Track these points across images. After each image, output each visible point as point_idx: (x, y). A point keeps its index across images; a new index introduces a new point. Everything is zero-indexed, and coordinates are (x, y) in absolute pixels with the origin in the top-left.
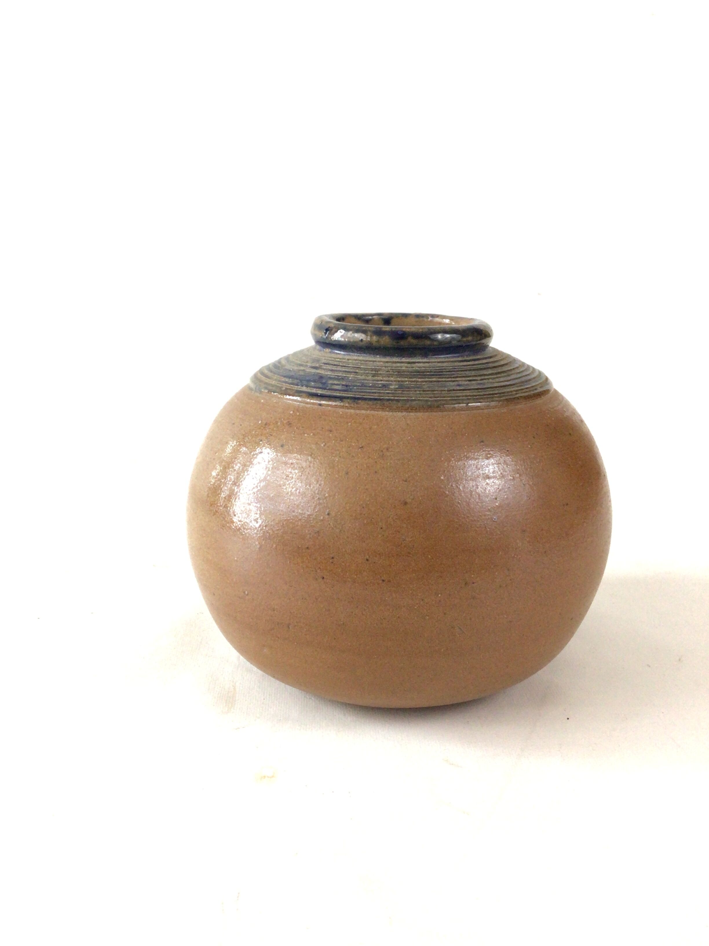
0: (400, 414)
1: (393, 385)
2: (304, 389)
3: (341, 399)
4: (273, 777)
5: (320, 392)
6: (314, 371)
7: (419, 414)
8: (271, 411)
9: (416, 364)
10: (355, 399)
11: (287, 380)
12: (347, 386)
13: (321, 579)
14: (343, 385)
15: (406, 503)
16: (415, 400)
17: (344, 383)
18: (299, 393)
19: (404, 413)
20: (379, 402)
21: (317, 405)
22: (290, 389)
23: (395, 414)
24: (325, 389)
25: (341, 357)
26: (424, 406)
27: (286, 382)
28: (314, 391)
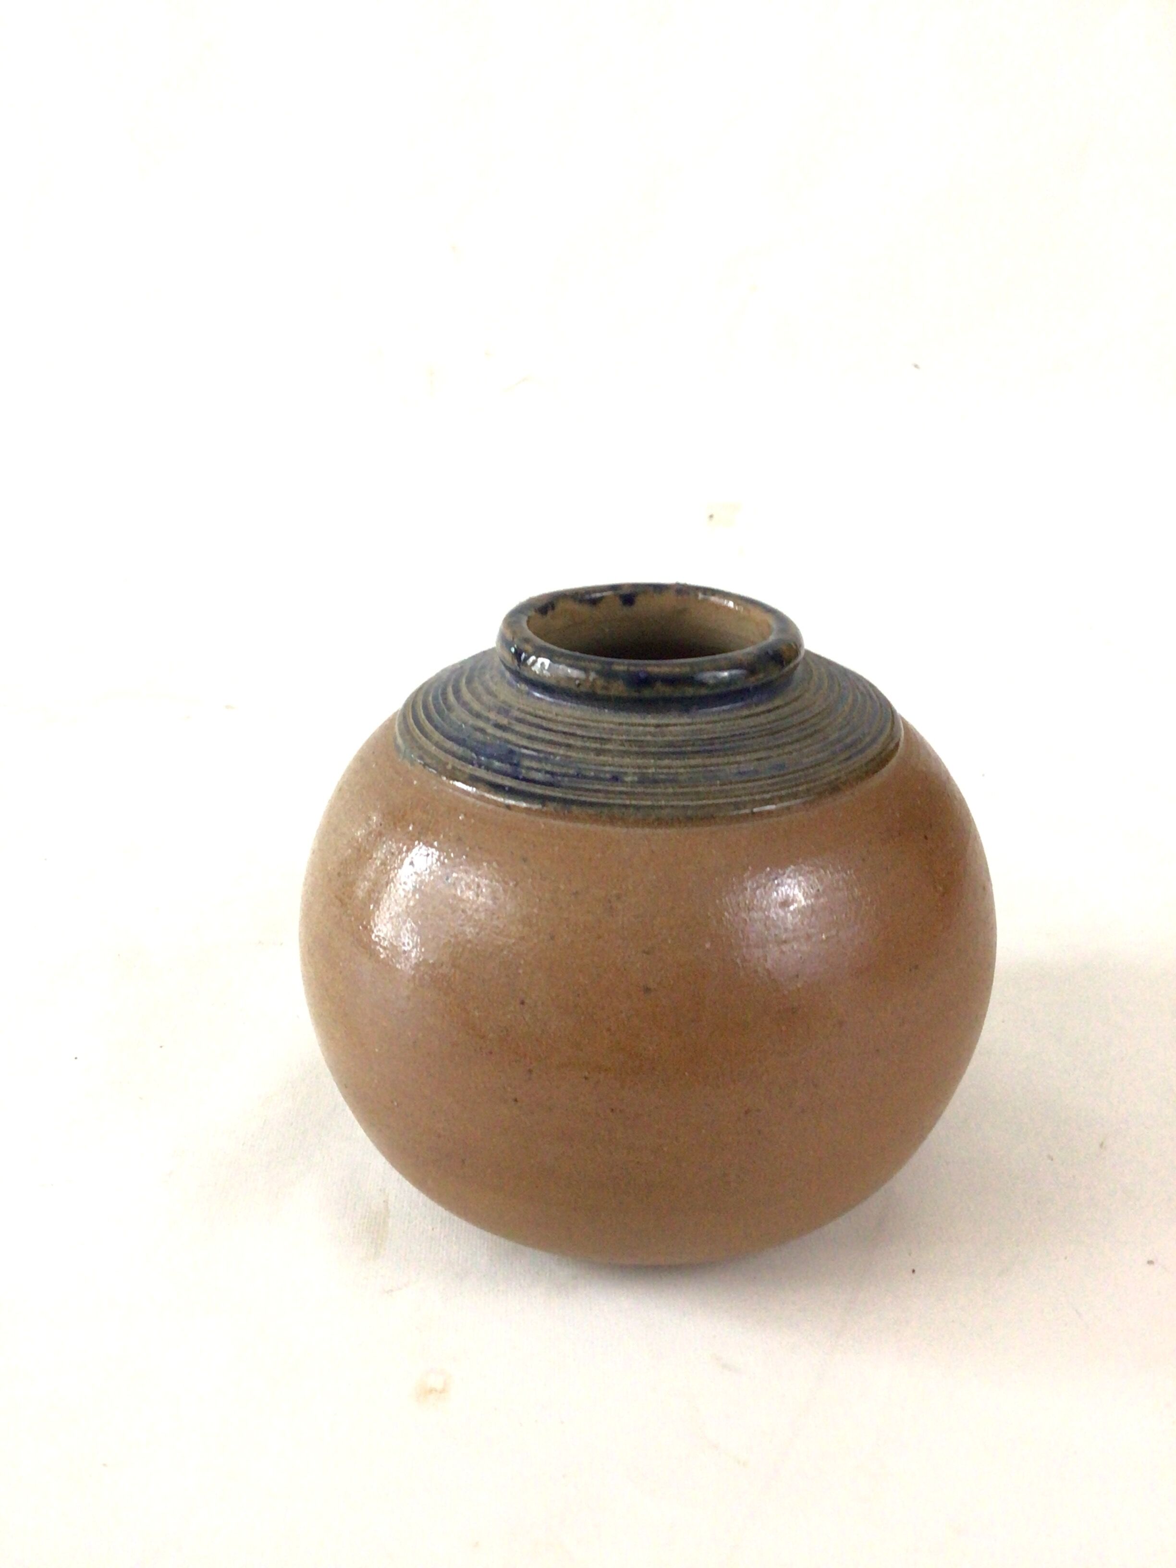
0: (639, 831)
1: (629, 776)
2: (481, 773)
3: (543, 799)
4: (443, 1391)
5: (508, 782)
6: (499, 733)
7: (672, 831)
8: (428, 807)
9: (670, 728)
10: (565, 802)
11: (455, 748)
12: (552, 774)
13: (513, 1103)
14: (547, 772)
15: (647, 990)
16: (666, 806)
17: (548, 768)
18: (472, 780)
19: (647, 830)
20: (605, 810)
21: (503, 807)
22: (460, 770)
23: (631, 830)
24: (517, 778)
25: (545, 706)
26: (681, 818)
27: (454, 754)
28: (499, 780)
